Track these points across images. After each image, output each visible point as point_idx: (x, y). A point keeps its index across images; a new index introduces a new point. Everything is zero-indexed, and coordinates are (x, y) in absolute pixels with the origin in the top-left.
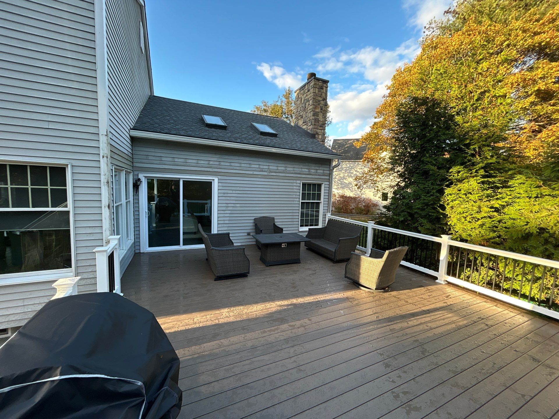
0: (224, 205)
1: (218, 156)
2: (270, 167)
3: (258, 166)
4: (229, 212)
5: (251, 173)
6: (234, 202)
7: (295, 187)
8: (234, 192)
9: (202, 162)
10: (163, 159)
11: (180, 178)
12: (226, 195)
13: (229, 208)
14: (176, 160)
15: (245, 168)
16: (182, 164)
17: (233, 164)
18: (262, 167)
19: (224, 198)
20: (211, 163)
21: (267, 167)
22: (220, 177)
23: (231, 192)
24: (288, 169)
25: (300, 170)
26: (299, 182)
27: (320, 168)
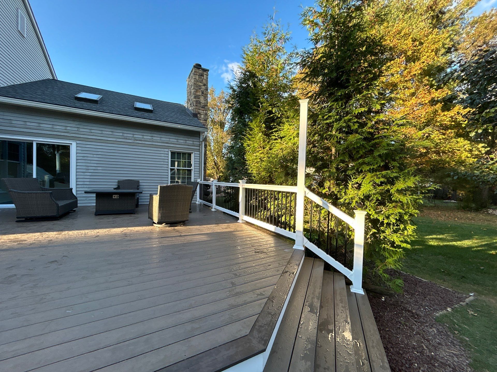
0: (84, 167)
1: (77, 123)
2: (135, 136)
3: (121, 134)
4: (90, 174)
5: (115, 140)
6: (95, 165)
7: (163, 155)
8: (95, 156)
9: (58, 127)
10: (14, 122)
11: (33, 141)
12: (85, 158)
13: (90, 171)
14: (28, 124)
15: (107, 136)
16: (35, 127)
17: (93, 131)
18: (125, 135)
19: (84, 161)
20: (68, 128)
21: (131, 136)
22: (78, 142)
23: (92, 156)
24: (154, 138)
25: (168, 140)
26: (167, 150)
27: (190, 140)
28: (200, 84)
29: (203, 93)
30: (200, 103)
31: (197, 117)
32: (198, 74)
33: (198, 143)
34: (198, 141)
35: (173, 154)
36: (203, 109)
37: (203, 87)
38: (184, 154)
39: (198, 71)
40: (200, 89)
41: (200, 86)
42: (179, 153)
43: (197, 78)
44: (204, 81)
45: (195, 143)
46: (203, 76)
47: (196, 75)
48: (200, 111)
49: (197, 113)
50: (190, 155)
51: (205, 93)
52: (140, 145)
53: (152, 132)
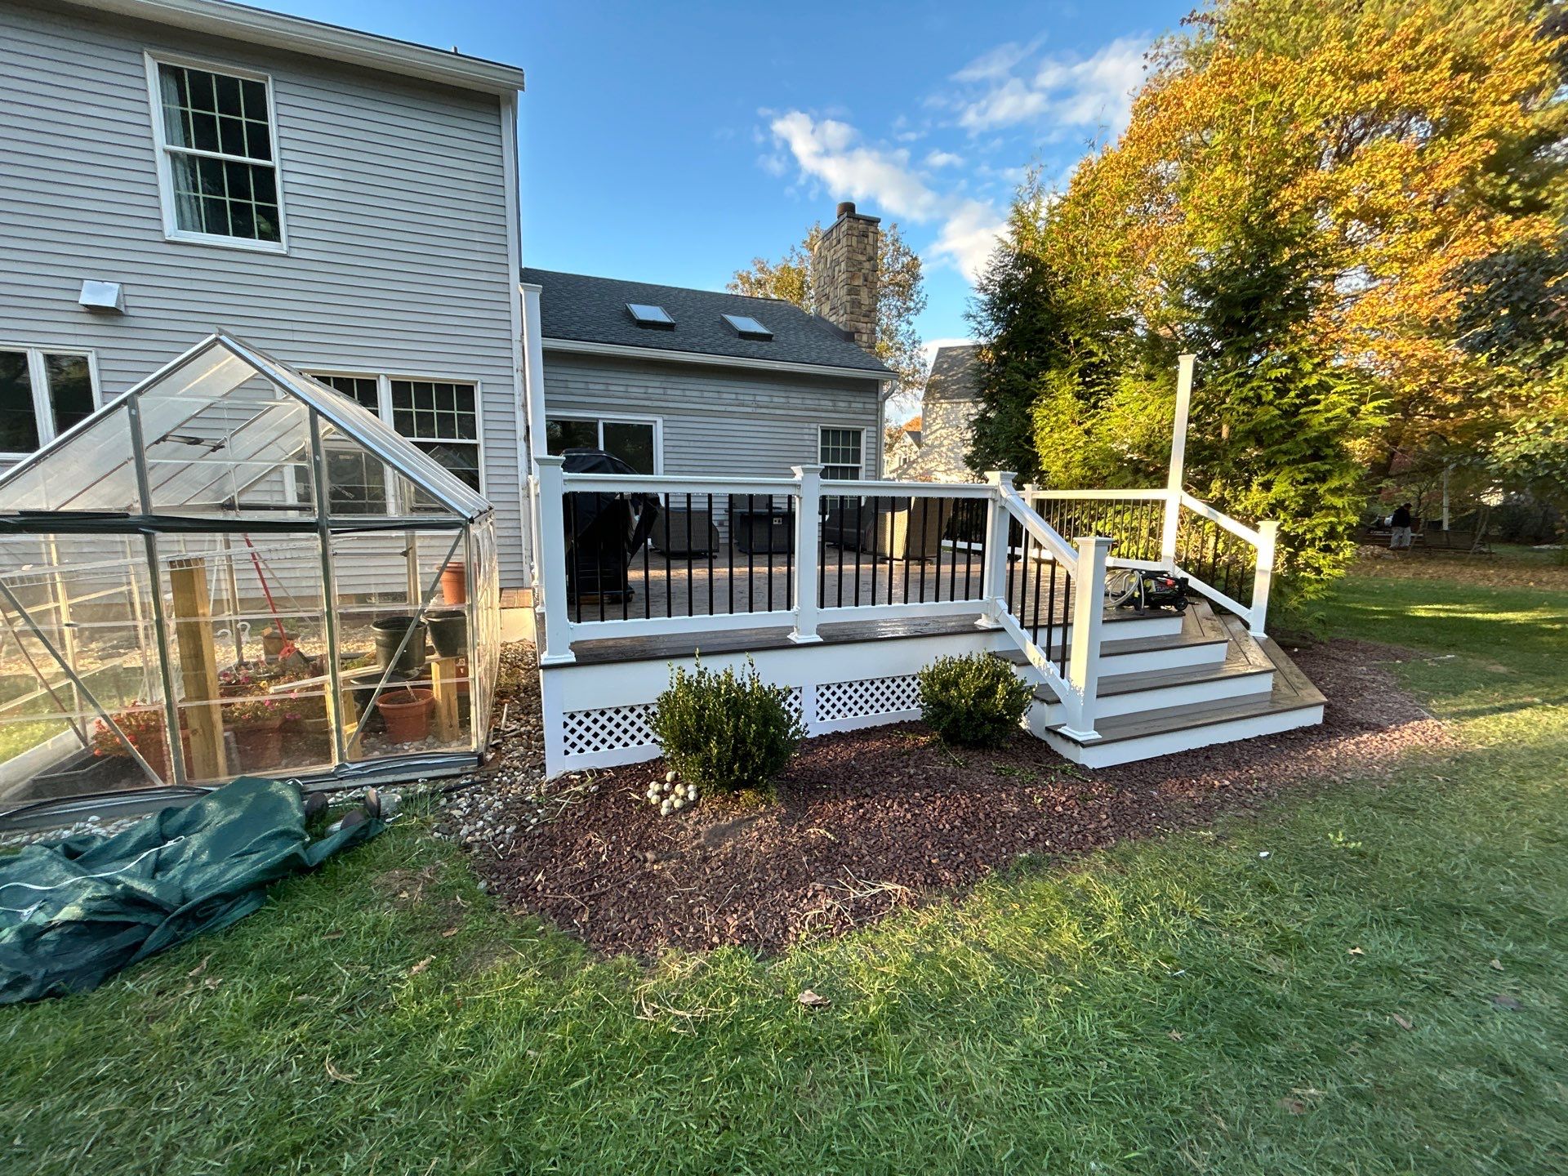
1: (662, 378)
2: (758, 398)
3: (734, 396)
5: (722, 408)
7: (806, 437)
8: (692, 444)
9: (635, 389)
10: (571, 385)
11: (598, 419)
12: (677, 450)
14: (591, 386)
15: (710, 401)
16: (601, 393)
17: (688, 393)
18: (741, 397)
19: (675, 456)
20: (650, 391)
21: (751, 398)
22: (666, 417)
23: (687, 444)
24: (791, 401)
25: (817, 402)
26: (814, 426)
27: (858, 399)
28: (862, 258)
29: (866, 280)
30: (860, 305)
31: (853, 340)
32: (856, 233)
33: (874, 407)
34: (873, 400)
35: (825, 432)
36: (866, 320)
37: (867, 265)
38: (846, 432)
39: (855, 225)
40: (860, 270)
41: (860, 263)
42: (836, 432)
43: (854, 244)
44: (869, 249)
45: (867, 406)
46: (867, 237)
47: (852, 235)
48: (861, 325)
49: (853, 330)
50: (857, 434)
51: (870, 278)
52: (767, 417)
53: (789, 388)
